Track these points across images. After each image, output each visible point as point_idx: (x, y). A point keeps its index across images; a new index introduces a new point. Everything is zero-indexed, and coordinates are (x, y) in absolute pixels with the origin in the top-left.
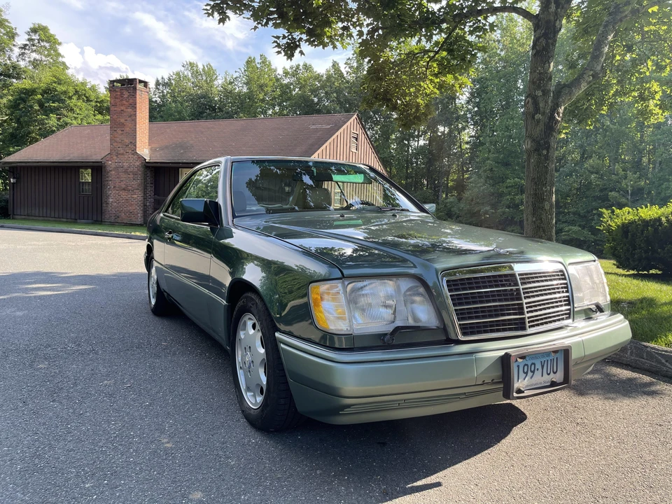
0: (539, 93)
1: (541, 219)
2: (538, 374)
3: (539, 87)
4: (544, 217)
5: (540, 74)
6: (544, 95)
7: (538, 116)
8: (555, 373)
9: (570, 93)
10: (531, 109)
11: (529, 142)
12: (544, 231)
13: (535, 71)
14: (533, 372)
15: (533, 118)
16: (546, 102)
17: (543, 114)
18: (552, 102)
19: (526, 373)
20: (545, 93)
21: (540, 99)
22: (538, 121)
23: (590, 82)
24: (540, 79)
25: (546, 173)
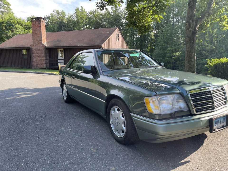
0: (191, 21)
1: (191, 65)
2: (219, 123)
3: (191, 19)
4: (192, 64)
5: (191, 14)
6: (192, 21)
7: (190, 29)
8: (224, 123)
9: (201, 21)
10: (188, 27)
11: (187, 38)
12: (192, 69)
13: (189, 13)
14: (218, 123)
15: (189, 29)
16: (193, 24)
17: (192, 28)
18: (195, 24)
19: (216, 124)
20: (193, 21)
21: (191, 23)
22: (190, 31)
23: (207, 17)
24: (191, 16)
25: (193, 48)
